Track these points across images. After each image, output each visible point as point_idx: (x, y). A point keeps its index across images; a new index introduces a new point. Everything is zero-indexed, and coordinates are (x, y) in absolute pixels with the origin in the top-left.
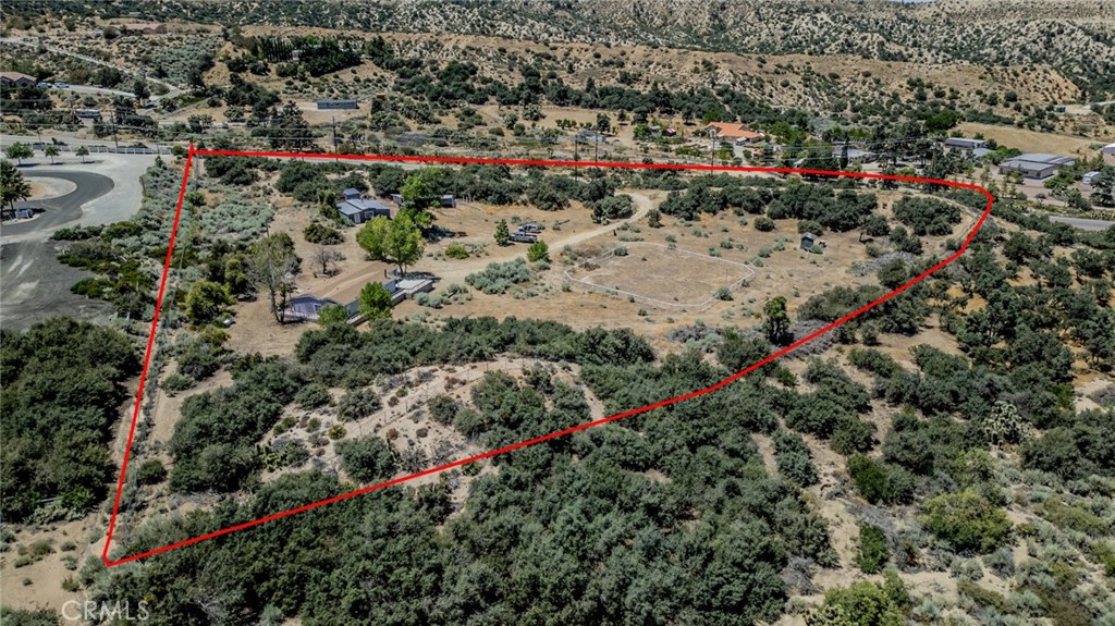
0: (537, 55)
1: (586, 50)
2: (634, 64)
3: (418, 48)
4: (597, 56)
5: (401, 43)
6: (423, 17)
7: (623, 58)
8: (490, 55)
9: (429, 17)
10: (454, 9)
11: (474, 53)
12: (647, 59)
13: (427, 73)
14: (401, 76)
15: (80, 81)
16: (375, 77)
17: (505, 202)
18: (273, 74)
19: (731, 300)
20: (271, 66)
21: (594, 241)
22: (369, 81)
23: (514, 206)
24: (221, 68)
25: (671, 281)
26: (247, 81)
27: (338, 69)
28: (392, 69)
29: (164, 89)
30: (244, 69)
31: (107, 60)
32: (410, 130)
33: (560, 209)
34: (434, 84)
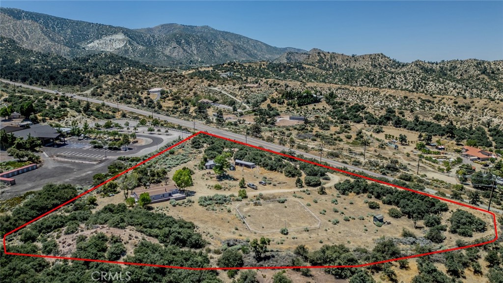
0: (423, 100)
1: (451, 99)
2: (476, 108)
3: (369, 94)
4: (456, 103)
5: (364, 91)
6: (395, 78)
7: (471, 105)
8: (398, 99)
9: (397, 78)
10: (411, 75)
11: (391, 98)
12: (485, 106)
13: (344, 108)
14: (333, 108)
15: (224, 103)
16: (322, 108)
17: (273, 170)
18: (285, 105)
19: (285, 234)
20: (286, 102)
21: (280, 194)
22: (319, 109)
23: (276, 172)
24: (268, 101)
25: (278, 219)
26: (273, 107)
27: (309, 103)
28: (332, 105)
29: (245, 108)
30: (275, 102)
31: (235, 97)
32: (312, 132)
33: (293, 177)
34: (344, 112)
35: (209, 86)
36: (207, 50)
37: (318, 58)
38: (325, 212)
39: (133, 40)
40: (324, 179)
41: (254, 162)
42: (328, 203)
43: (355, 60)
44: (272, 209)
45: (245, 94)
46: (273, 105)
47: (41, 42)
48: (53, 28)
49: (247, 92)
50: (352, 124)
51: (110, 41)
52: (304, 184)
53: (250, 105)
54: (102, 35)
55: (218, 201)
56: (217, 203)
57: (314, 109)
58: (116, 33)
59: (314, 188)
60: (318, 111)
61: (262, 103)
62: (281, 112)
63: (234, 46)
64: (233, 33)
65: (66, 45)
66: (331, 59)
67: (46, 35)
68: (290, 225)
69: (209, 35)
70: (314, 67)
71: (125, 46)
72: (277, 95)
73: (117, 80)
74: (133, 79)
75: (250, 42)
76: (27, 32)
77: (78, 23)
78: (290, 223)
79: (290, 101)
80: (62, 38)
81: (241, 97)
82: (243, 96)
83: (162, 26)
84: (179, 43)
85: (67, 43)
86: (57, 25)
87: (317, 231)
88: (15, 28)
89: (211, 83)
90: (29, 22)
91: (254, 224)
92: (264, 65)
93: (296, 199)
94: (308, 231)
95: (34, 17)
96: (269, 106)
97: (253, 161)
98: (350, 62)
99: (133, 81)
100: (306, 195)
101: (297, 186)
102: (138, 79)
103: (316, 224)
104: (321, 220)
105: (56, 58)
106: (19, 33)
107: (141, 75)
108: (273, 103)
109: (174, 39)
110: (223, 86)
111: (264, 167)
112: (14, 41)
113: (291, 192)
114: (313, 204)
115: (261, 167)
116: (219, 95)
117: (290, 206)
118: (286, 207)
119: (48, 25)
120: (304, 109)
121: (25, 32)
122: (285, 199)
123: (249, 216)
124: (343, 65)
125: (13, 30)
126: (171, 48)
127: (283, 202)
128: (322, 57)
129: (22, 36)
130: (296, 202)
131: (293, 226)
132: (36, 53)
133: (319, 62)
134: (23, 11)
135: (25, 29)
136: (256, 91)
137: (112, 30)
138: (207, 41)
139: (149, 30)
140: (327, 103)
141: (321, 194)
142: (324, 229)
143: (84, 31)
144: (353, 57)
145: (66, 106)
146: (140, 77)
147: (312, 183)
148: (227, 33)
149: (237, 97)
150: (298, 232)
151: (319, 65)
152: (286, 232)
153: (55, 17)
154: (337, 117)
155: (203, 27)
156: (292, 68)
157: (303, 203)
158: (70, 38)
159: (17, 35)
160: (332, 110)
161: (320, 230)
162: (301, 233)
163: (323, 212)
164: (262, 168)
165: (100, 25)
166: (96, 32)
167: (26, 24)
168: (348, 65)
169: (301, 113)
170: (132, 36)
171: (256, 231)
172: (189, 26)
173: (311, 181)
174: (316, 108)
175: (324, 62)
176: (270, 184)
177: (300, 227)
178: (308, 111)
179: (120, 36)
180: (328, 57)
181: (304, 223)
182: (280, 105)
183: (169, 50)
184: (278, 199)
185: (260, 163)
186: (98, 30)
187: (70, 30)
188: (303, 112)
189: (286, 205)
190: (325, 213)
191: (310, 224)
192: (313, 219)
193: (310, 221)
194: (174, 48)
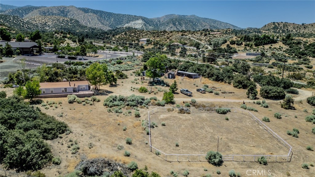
13: (302, 46)
14: (290, 47)
15: (191, 45)
16: (279, 47)
17: (219, 81)
18: (243, 46)
19: (215, 164)
20: (244, 43)
21: (222, 104)
22: (275, 48)
23: (223, 83)
24: (228, 43)
25: (209, 136)
26: (232, 47)
27: (266, 44)
28: (288, 45)
29: (207, 48)
30: (234, 44)
31: (201, 41)
32: (268, 63)
33: (244, 88)
34: (301, 50)
35: (182, 35)
36: (192, 28)
37: (273, 26)
38: (298, 133)
39: (147, 23)
40: (289, 92)
41: (198, 73)
42: (299, 121)
43: (305, 28)
44: (203, 120)
45: (209, 38)
46: (232, 46)
47: (96, 25)
48: (105, 18)
49: (211, 37)
50: (311, 58)
51: (134, 24)
52: (258, 96)
53: (212, 46)
54: (130, 21)
55: (130, 102)
56: (128, 105)
57: (270, 48)
58: (138, 19)
59: (275, 101)
60: (275, 49)
61: (223, 45)
62: (239, 50)
63: (211, 26)
64: (211, 19)
65: (110, 27)
66: (284, 27)
67: (99, 21)
68: (228, 148)
69: (195, 20)
70: (270, 32)
71: (142, 27)
72: (236, 39)
73: (122, 35)
74: (133, 35)
75: (222, 24)
76: (90, 20)
77: (117, 15)
78: (230, 144)
79: (248, 43)
80: (108, 23)
81: (205, 41)
82: (206, 40)
83: (166, 16)
84: (174, 24)
85: (110, 25)
86: (107, 16)
87: (284, 166)
88: (84, 18)
89: (184, 34)
90: (91, 14)
91: (164, 137)
92: (229, 31)
93: (247, 111)
94: (265, 163)
95: (95, 12)
96: (228, 46)
97: (197, 71)
98: (300, 29)
99: (132, 36)
100: (263, 108)
101: (248, 97)
102: (136, 35)
103: (282, 152)
104: (292, 145)
105: (99, 31)
106: (86, 20)
107: (138, 32)
108: (232, 44)
109: (171, 22)
110: (193, 35)
111: (208, 77)
112: (78, 21)
113: (238, 103)
114: (273, 120)
115: (205, 78)
116: (188, 40)
117: (234, 119)
118: (227, 119)
119: (102, 17)
120: (261, 48)
121: (89, 20)
122: (228, 109)
123: (164, 125)
124: (294, 31)
125: (83, 19)
126: (169, 27)
127: (224, 113)
128: (276, 26)
129: (87, 22)
130: (246, 115)
131: (235, 150)
132: (89, 28)
133: (274, 28)
134: (90, 9)
135: (89, 18)
136: (219, 37)
137: (136, 18)
138: (193, 23)
139: (158, 18)
140: (284, 44)
141: (286, 108)
142: (302, 163)
143: (121, 19)
144: (303, 25)
145: (66, 37)
146: (138, 34)
147: (272, 94)
148: (206, 19)
149: (202, 41)
150: (243, 163)
151: (273, 30)
152: (217, 160)
153: (106, 12)
154: (294, 54)
155: (191, 16)
156: (252, 32)
157: (258, 117)
158: (113, 23)
159: (85, 21)
160: (289, 49)
161: (291, 166)
162: (249, 167)
163: (295, 133)
164: (207, 79)
165: (129, 15)
166: (127, 19)
167: (90, 15)
168: (298, 31)
169: (258, 51)
170: (147, 21)
171: (160, 151)
172: (182, 16)
173: (270, 92)
174: (272, 47)
175: (278, 28)
176: (211, 92)
177: (248, 153)
178: (264, 50)
179: (140, 21)
180: (282, 25)
181: (258, 147)
182: (238, 46)
183: (168, 29)
184: (217, 108)
185: (205, 74)
186: (128, 18)
187: (113, 19)
188: (259, 51)
189: (229, 117)
190: (298, 135)
191: (269, 150)
192: (276, 142)
193: (269, 145)
194: (171, 27)
